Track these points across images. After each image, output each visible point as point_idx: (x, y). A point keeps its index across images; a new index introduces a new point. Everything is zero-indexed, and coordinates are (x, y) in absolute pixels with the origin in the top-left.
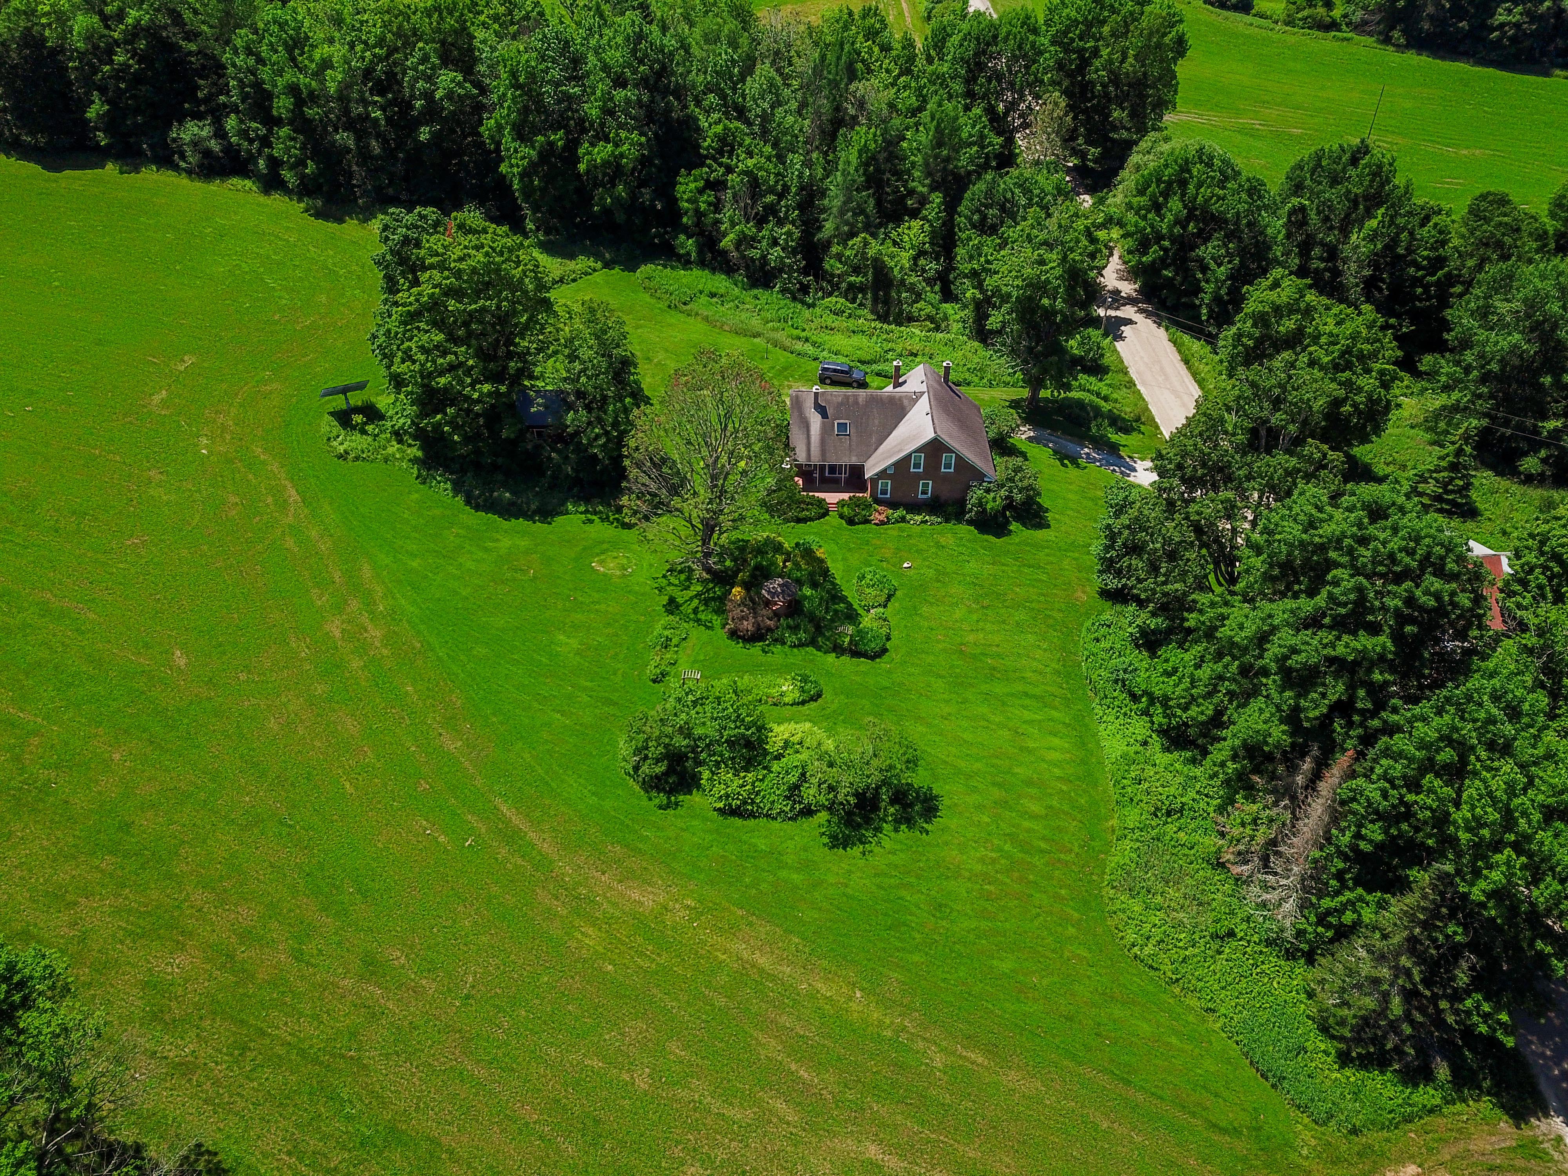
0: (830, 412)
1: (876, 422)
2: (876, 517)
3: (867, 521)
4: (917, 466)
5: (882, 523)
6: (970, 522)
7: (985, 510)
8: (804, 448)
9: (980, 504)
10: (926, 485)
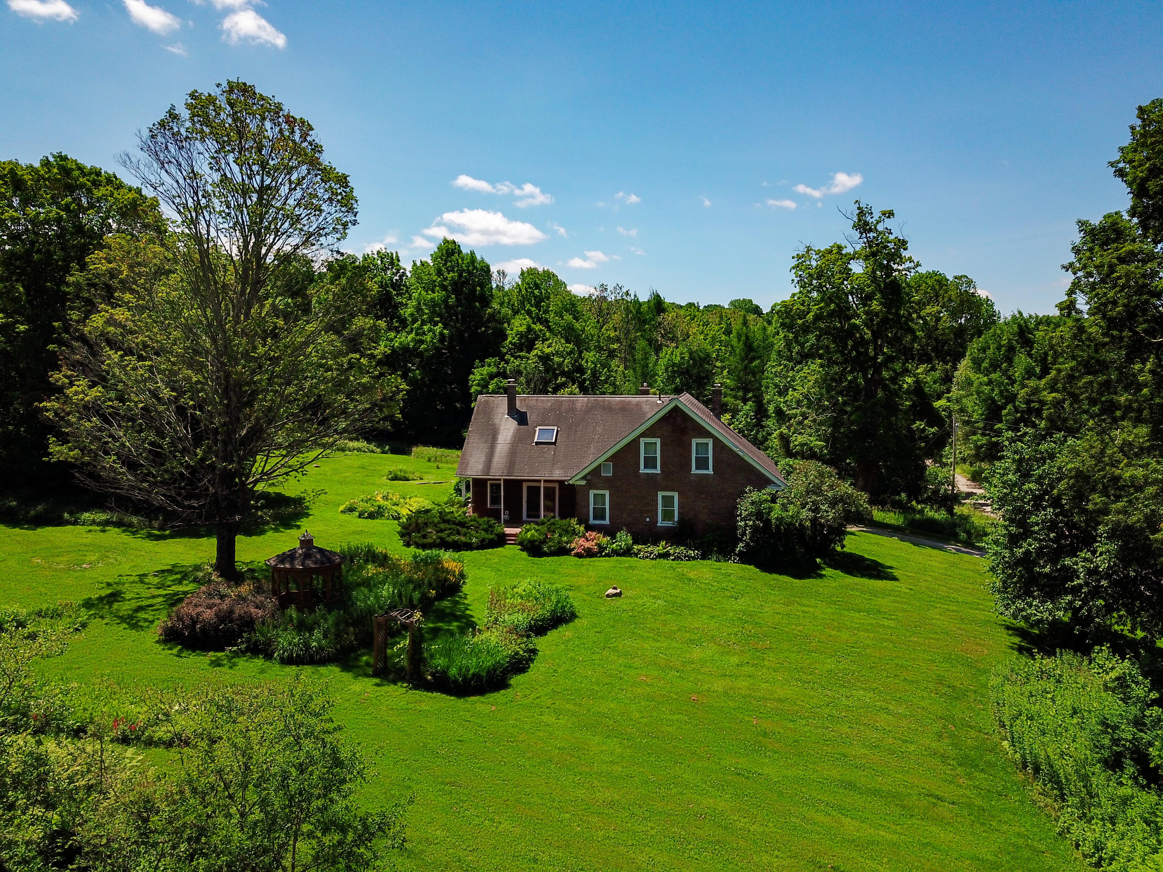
0: (531, 418)
1: (599, 429)
2: (579, 543)
3: (562, 551)
4: (650, 462)
5: (589, 554)
6: (745, 558)
7: (768, 522)
8: (483, 459)
9: (759, 515)
10: (669, 501)
